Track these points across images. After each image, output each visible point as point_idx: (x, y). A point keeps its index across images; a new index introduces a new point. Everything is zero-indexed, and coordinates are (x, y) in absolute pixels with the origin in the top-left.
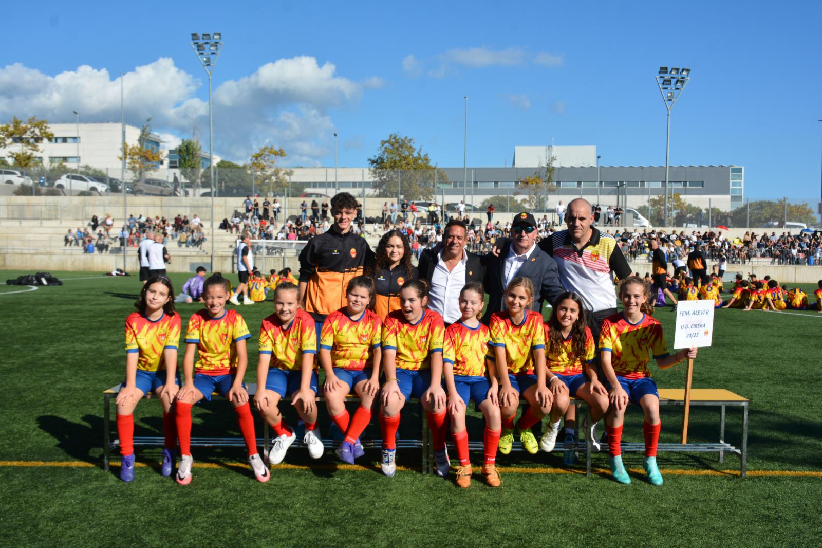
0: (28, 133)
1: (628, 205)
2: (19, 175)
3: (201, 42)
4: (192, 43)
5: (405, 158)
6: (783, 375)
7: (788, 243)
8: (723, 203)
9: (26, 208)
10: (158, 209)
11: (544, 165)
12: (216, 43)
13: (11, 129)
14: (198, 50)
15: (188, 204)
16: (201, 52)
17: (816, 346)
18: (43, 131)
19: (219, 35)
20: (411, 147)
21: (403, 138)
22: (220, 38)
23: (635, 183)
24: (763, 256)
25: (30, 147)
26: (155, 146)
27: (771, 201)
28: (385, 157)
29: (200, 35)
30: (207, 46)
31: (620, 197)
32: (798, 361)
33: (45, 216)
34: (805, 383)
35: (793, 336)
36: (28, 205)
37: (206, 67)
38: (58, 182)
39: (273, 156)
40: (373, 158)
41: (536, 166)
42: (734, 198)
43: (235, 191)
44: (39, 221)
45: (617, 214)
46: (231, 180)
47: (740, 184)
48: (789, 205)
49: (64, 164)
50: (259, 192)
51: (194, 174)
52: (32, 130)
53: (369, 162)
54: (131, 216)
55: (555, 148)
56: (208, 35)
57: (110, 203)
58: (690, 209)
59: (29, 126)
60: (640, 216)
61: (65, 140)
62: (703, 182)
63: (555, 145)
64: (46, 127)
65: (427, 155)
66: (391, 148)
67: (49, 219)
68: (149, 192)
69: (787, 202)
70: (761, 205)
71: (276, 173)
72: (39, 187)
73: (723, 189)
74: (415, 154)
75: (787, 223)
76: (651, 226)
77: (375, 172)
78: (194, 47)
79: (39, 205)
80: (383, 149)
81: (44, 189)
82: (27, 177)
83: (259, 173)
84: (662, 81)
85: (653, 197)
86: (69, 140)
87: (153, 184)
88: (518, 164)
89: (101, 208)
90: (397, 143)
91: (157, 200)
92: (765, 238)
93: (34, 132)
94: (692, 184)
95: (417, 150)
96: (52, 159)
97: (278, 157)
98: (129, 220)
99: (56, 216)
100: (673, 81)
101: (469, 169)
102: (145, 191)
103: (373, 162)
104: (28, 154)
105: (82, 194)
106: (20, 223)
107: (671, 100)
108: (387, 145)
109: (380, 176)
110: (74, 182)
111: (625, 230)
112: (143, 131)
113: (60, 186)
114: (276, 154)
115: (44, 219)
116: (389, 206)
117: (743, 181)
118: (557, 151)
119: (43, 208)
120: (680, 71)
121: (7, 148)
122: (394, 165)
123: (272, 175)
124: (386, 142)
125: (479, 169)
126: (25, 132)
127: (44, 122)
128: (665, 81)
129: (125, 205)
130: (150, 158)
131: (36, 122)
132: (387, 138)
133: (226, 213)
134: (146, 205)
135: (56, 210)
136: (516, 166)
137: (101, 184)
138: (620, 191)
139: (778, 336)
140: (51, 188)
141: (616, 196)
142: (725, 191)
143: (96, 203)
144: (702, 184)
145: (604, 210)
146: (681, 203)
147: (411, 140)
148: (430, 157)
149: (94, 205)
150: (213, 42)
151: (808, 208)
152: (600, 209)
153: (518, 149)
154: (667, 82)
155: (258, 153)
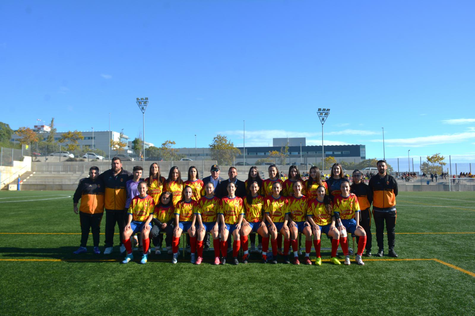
0: (74, 136)
2: (69, 153)
3: (140, 101)
4: (137, 101)
5: (224, 144)
12: (146, 101)
14: (139, 104)
19: (148, 98)
20: (226, 140)
21: (223, 136)
22: (148, 100)
26: (126, 140)
28: (215, 144)
29: (140, 98)
30: (143, 103)
37: (142, 111)
38: (84, 156)
39: (170, 144)
40: (211, 144)
42: (362, 158)
43: (153, 158)
46: (154, 154)
49: (89, 148)
56: (143, 99)
61: (89, 138)
65: (232, 142)
66: (218, 140)
72: (76, 158)
74: (228, 143)
78: (137, 103)
80: (215, 141)
81: (78, 159)
82: (72, 154)
87: (122, 156)
90: (220, 138)
93: (76, 136)
95: (228, 141)
96: (84, 146)
100: (324, 114)
108: (216, 139)
109: (214, 151)
110: (90, 156)
112: (121, 134)
114: (172, 143)
119: (77, 166)
122: (219, 147)
123: (170, 152)
124: (216, 138)
126: (72, 136)
132: (216, 136)
135: (82, 167)
140: (81, 159)
147: (226, 137)
154: (321, 114)
155: (164, 143)
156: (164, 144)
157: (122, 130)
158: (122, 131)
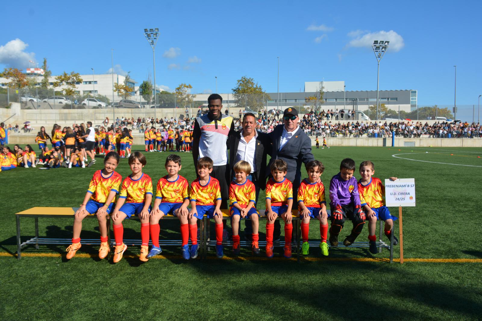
0: (71, 79)
1: (358, 110)
2: (65, 99)
3: (149, 33)
4: (145, 34)
5: (250, 88)
6: (426, 196)
7: (438, 127)
8: (407, 108)
9: (68, 115)
10: (130, 114)
11: (319, 91)
12: (156, 33)
13: (63, 77)
14: (148, 37)
15: (144, 112)
16: (149, 38)
17: (446, 180)
18: (77, 78)
19: (158, 29)
20: (252, 83)
21: (249, 78)
22: (158, 31)
23: (364, 99)
24: (425, 134)
25: (72, 86)
26: (132, 85)
27: (430, 107)
28: (240, 88)
29: (148, 29)
30: (152, 35)
31: (355, 106)
32: (436, 188)
33: (77, 119)
34: (438, 201)
35: (435, 175)
36: (69, 113)
37: (152, 45)
38: (83, 102)
39: (186, 88)
40: (234, 89)
41: (315, 91)
42: (412, 106)
43: (167, 105)
44: (74, 121)
45: (353, 114)
46: (167, 100)
47: (415, 99)
48: (438, 109)
49: (90, 94)
50: (178, 106)
51: (149, 98)
52: (73, 78)
53: (232, 90)
54: (118, 118)
55: (324, 83)
56: (152, 30)
57: (107, 112)
58: (390, 111)
59: (71, 76)
60: (364, 115)
61: (90, 83)
62: (397, 98)
63: (325, 81)
64: (79, 76)
65: (260, 86)
66: (243, 83)
67: (79, 120)
68: (126, 106)
69: (438, 107)
70: (425, 109)
71: (188, 96)
72: (74, 105)
73: (407, 102)
74: (255, 86)
75: (438, 117)
76: (370, 120)
77: (235, 95)
78: (146, 35)
79: (74, 113)
80: (239, 84)
81: (76, 106)
82: (69, 100)
83: (180, 97)
84: (375, 48)
85: (370, 106)
86: (92, 83)
87: (128, 102)
88: (306, 91)
89: (103, 115)
90: (246, 81)
91: (129, 110)
92: (426, 125)
93: (73, 79)
94: (392, 99)
95: (256, 84)
96: (84, 92)
97: (189, 88)
98: (116, 120)
99: (82, 118)
100: (381, 48)
101: (280, 93)
102: (124, 106)
103: (234, 91)
104: (71, 89)
105: (94, 108)
106: (65, 122)
107: (379, 57)
108: (241, 82)
109: (238, 97)
110: (90, 102)
111: (357, 122)
112: (126, 77)
113: (84, 104)
114: (187, 87)
115: (76, 120)
116: (242, 111)
117: (417, 98)
118: (325, 84)
119: (76, 115)
120: (384, 42)
121: (61, 86)
122: (244, 92)
123: (186, 97)
124: (240, 81)
125: (287, 93)
126: (69, 79)
127: (78, 74)
128: (376, 47)
129: (114, 113)
130: (128, 90)
131: (74, 74)
132: (240, 79)
133: (162, 116)
134: (124, 113)
135: (82, 116)
136: (305, 92)
137: (103, 103)
138: (354, 103)
139: (427, 175)
140: (80, 105)
141: (353, 106)
142: (408, 102)
143: (101, 112)
144: (397, 99)
145: (346, 112)
146: (385, 108)
147: (252, 79)
148: (262, 87)
149: (100, 113)
150: (155, 33)
151: (448, 110)
152: (344, 112)
153: (306, 83)
154: (378, 48)
155: (179, 87)
156: (178, 89)
157: (129, 72)
158: (129, 74)
